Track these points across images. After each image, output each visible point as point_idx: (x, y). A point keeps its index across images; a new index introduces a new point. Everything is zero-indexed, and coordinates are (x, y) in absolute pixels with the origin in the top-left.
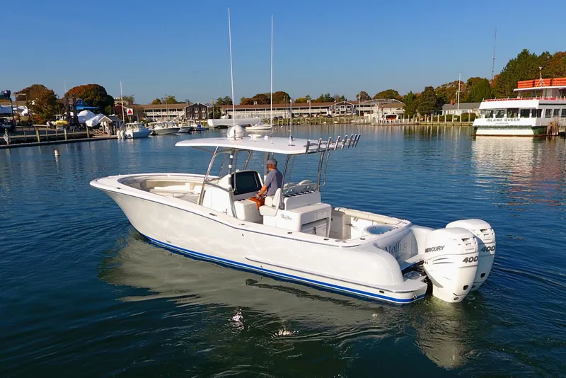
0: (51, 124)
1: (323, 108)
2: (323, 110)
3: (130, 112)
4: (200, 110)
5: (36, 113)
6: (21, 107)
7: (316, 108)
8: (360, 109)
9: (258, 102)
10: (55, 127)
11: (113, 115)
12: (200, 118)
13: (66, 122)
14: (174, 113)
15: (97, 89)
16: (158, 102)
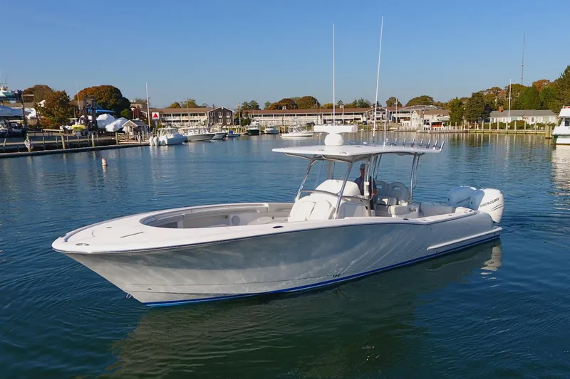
0: (65, 129)
1: (356, 114)
2: (357, 117)
3: (156, 116)
4: (224, 115)
5: (45, 115)
6: (26, 109)
7: (349, 114)
8: (396, 115)
9: (287, 106)
10: (70, 131)
11: (137, 119)
12: (225, 124)
13: (83, 127)
14: (196, 118)
15: (111, 90)
16: (177, 105)
